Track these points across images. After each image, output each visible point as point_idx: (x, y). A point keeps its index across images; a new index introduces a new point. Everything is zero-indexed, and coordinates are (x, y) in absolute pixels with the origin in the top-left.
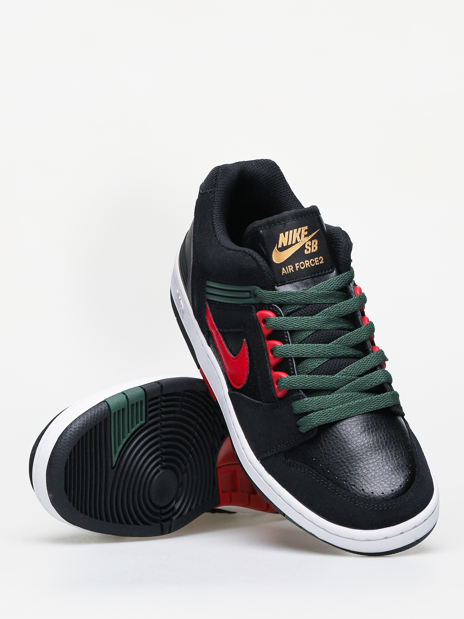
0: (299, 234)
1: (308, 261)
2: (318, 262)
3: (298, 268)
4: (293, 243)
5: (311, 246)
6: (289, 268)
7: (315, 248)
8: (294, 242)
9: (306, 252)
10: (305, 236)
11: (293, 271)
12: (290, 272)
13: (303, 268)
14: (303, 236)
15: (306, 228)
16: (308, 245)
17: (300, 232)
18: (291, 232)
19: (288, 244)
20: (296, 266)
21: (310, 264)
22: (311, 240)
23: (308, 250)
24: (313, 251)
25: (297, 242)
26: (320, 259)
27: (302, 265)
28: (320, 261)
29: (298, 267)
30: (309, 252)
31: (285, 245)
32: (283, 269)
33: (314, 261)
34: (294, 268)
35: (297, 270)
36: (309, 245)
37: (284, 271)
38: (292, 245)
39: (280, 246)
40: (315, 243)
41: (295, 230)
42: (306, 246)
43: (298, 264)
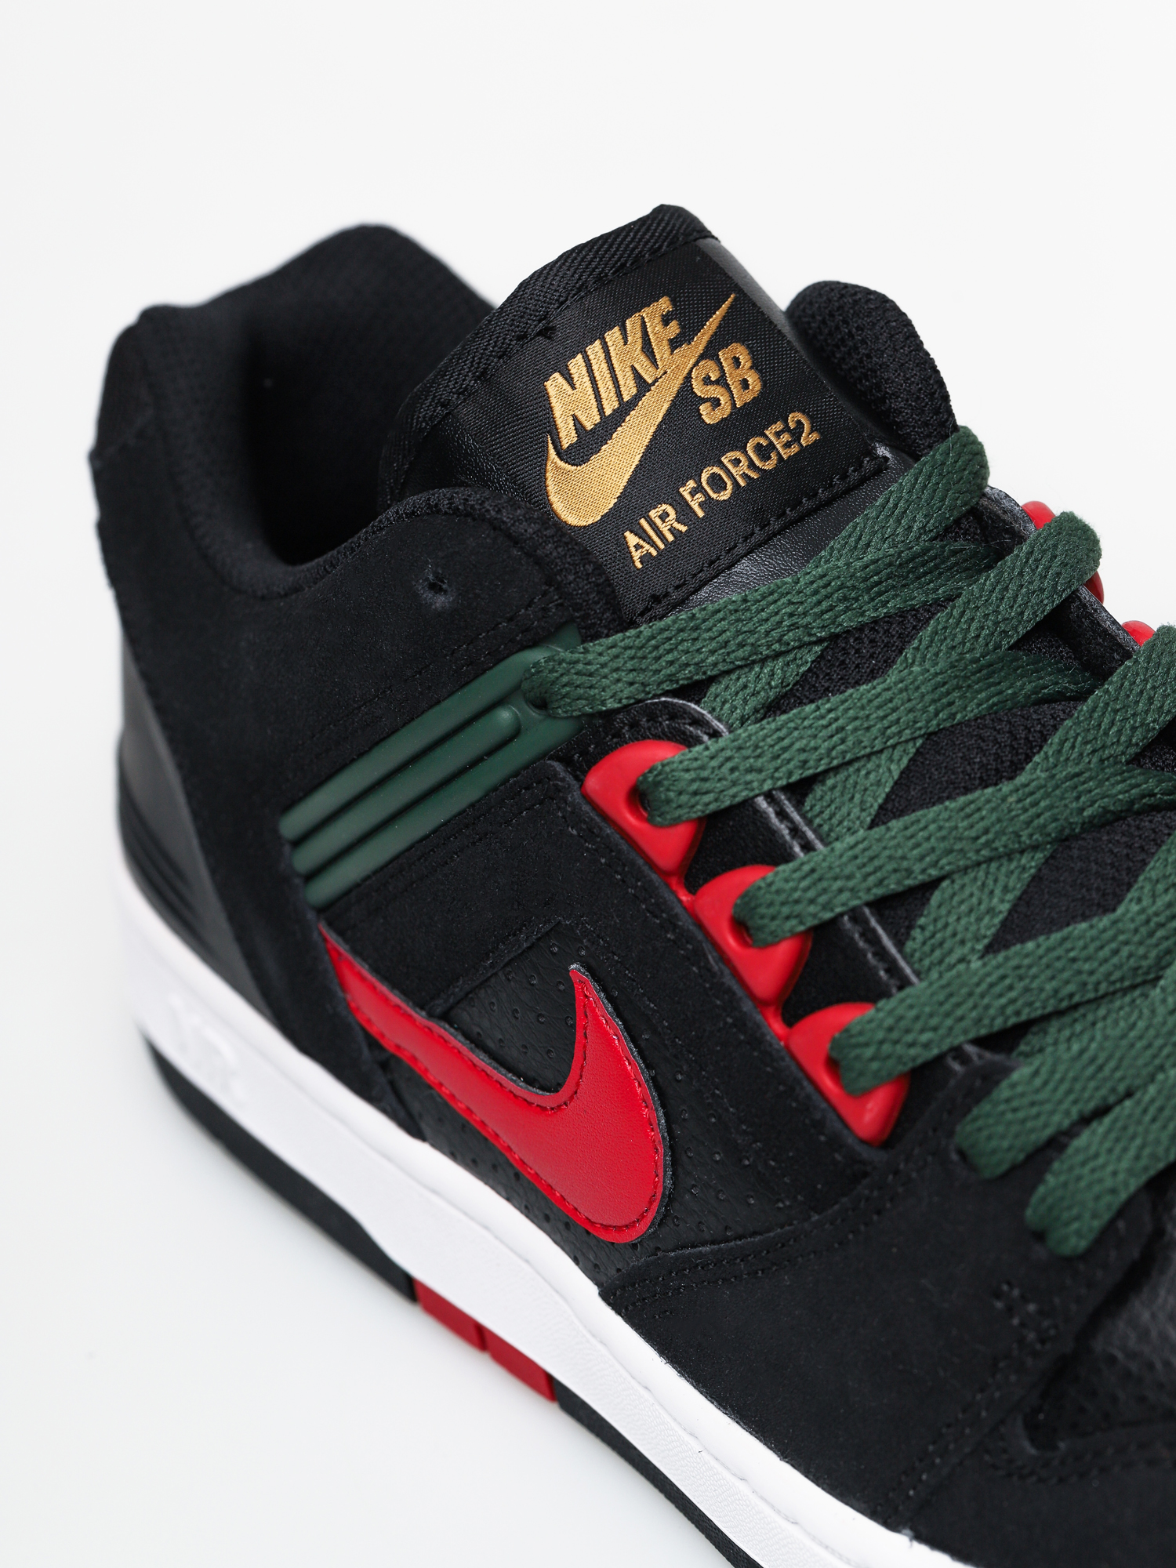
0: (639, 345)
1: (737, 454)
2: (787, 445)
3: (701, 505)
4: (626, 398)
5: (722, 381)
6: (658, 521)
7: (745, 384)
8: (629, 390)
9: (709, 416)
10: (674, 344)
11: (683, 528)
12: (670, 538)
13: (725, 496)
14: (661, 351)
15: (664, 305)
16: (707, 381)
17: (639, 335)
18: (595, 350)
19: (601, 409)
20: (688, 497)
21: (752, 465)
22: (710, 353)
23: (716, 403)
24: (742, 398)
25: (643, 386)
26: (792, 425)
27: (717, 483)
28: (796, 434)
29: (700, 497)
30: (724, 410)
31: (591, 420)
32: (632, 539)
33: (764, 442)
34: (684, 511)
35: (701, 514)
36: (713, 379)
37: (638, 547)
38: (625, 409)
39: (568, 436)
40: (736, 361)
41: (613, 336)
42: (698, 389)
43: (691, 484)
